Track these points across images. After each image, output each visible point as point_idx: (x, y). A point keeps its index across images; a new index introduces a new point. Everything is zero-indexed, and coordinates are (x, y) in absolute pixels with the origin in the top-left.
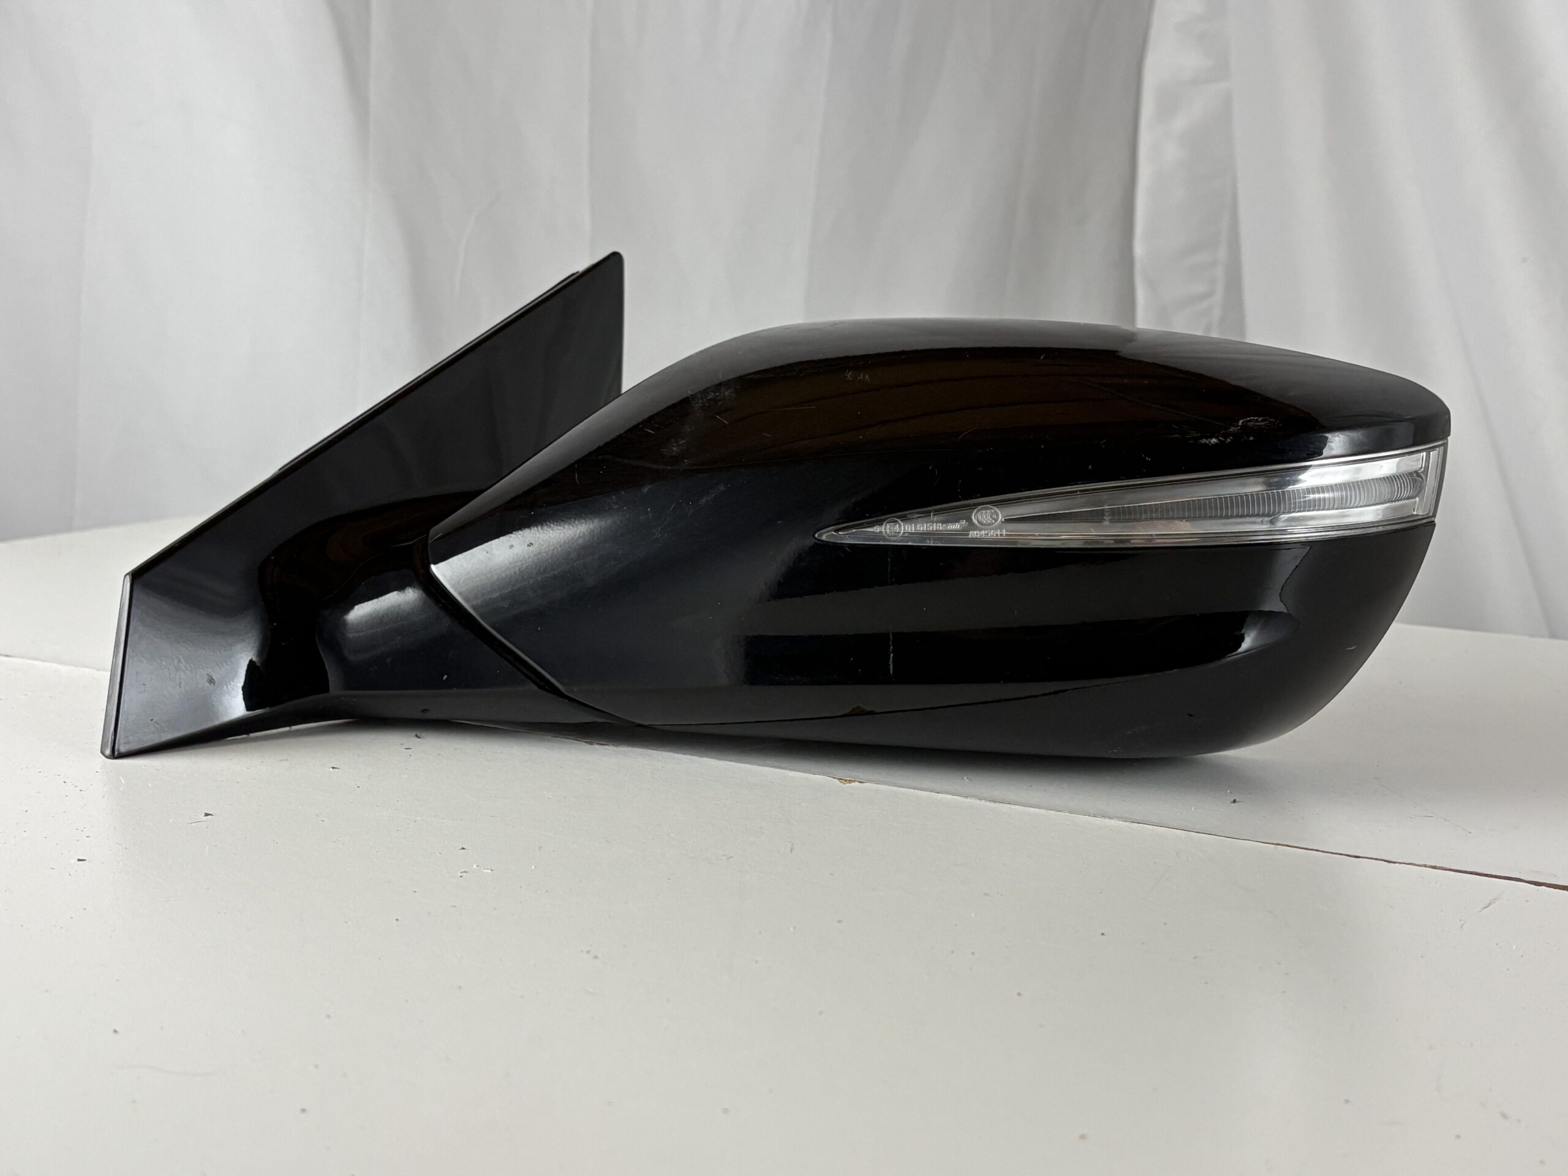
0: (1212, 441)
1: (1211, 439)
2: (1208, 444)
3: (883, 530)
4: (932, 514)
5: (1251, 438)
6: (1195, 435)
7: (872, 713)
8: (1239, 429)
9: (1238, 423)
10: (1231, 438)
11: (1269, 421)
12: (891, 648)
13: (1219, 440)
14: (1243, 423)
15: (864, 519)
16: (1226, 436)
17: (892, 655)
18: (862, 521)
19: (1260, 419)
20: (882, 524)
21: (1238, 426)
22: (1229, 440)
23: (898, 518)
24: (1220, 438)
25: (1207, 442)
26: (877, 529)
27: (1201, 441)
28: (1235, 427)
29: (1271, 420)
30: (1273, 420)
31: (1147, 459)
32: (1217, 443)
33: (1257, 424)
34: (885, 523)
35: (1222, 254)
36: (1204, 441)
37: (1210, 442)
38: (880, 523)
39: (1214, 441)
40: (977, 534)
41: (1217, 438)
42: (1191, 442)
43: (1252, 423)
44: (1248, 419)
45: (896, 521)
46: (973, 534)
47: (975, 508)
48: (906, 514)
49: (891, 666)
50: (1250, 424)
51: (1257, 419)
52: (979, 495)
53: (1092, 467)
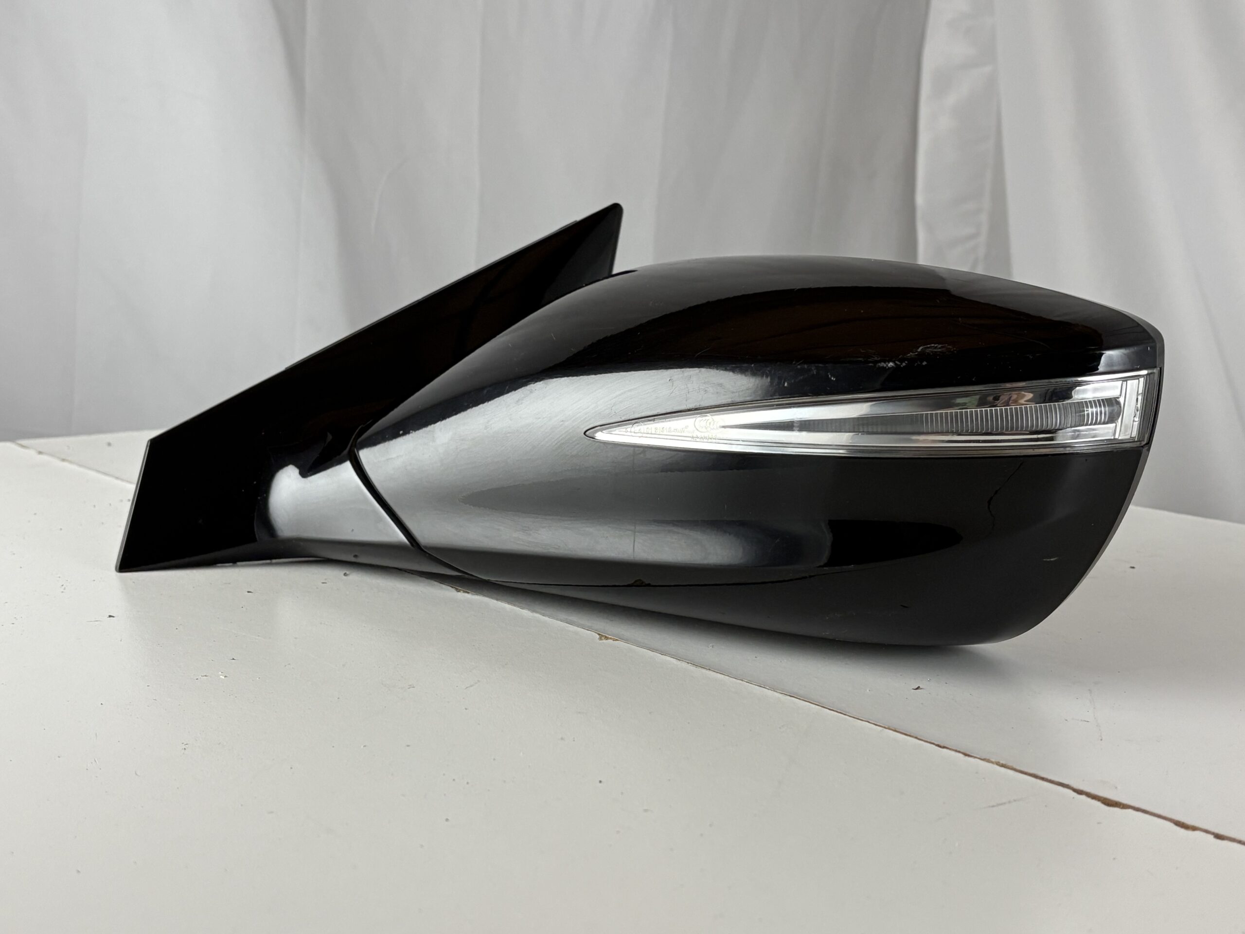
0: (889, 365)
1: (889, 362)
2: (886, 367)
5: (925, 363)
6: (876, 358)
7: (649, 585)
8: (916, 355)
9: (918, 349)
10: (906, 362)
11: (947, 348)
13: (896, 364)
14: (922, 349)
16: (901, 361)
19: (940, 346)
21: (917, 352)
22: (904, 364)
24: (897, 362)
25: (885, 366)
27: (879, 364)
28: (913, 353)
29: (948, 347)
30: (950, 347)
32: (893, 367)
33: (935, 350)
36: (882, 364)
37: (887, 366)
39: (891, 364)
41: (894, 362)
42: (871, 364)
43: (930, 349)
44: (929, 346)
50: (928, 351)
51: (937, 346)
53: (788, 384)
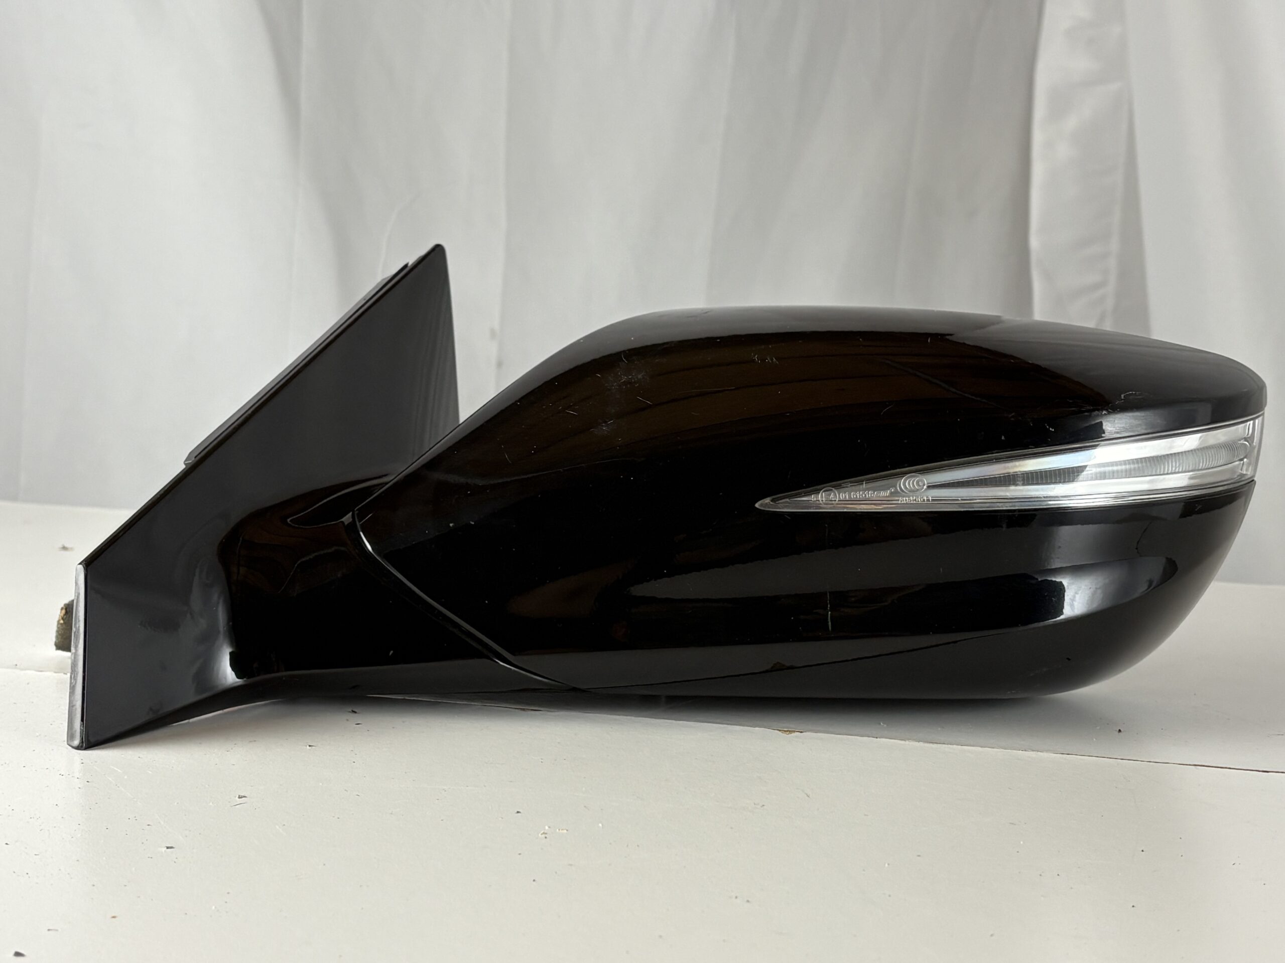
3: (820, 499)
4: (864, 482)
7: (792, 668)
12: (829, 606)
14: (1124, 396)
15: (801, 489)
17: (830, 613)
18: (800, 491)
19: (1138, 393)
20: (819, 493)
21: (1122, 400)
23: (833, 487)
26: (813, 498)
28: (1119, 401)
31: (1051, 429)
33: (1136, 397)
34: (821, 491)
35: (1114, 245)
38: (817, 492)
40: (906, 500)
43: (1132, 397)
44: (1130, 393)
45: (832, 490)
46: (903, 500)
47: (904, 476)
48: (841, 484)
49: (830, 623)
51: (1135, 394)
52: (906, 465)
53: (1005, 437)
